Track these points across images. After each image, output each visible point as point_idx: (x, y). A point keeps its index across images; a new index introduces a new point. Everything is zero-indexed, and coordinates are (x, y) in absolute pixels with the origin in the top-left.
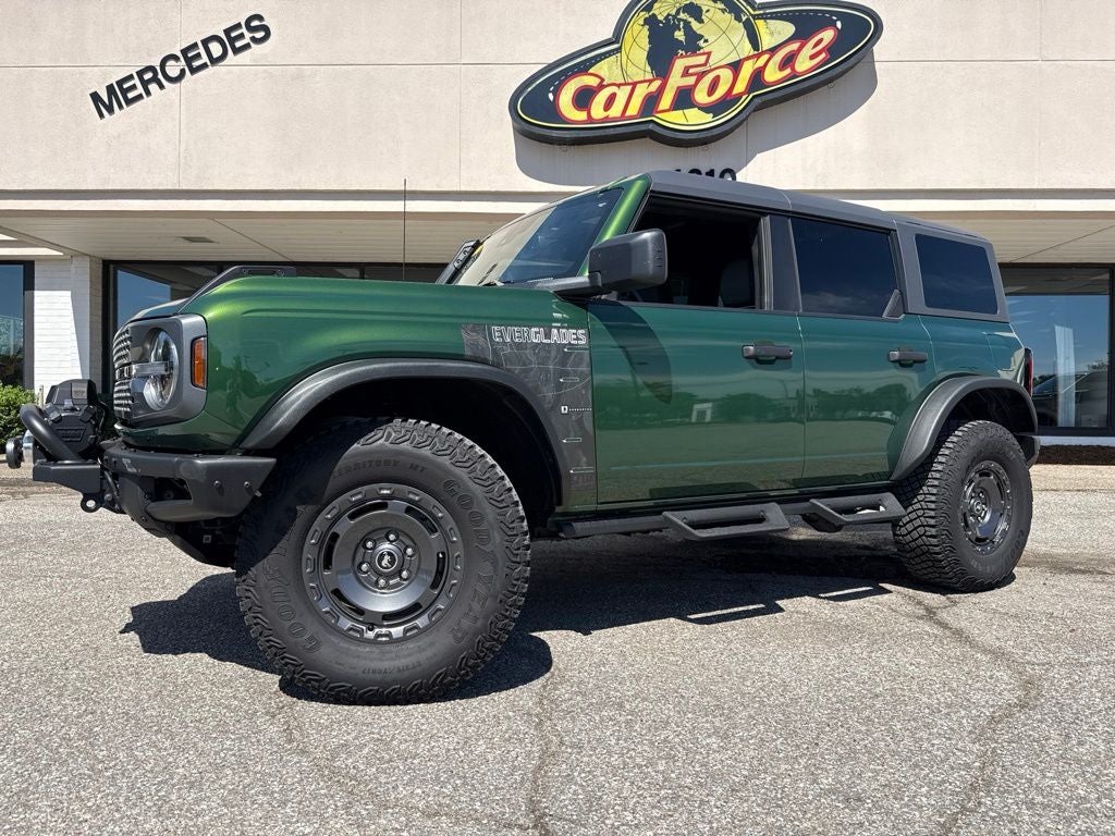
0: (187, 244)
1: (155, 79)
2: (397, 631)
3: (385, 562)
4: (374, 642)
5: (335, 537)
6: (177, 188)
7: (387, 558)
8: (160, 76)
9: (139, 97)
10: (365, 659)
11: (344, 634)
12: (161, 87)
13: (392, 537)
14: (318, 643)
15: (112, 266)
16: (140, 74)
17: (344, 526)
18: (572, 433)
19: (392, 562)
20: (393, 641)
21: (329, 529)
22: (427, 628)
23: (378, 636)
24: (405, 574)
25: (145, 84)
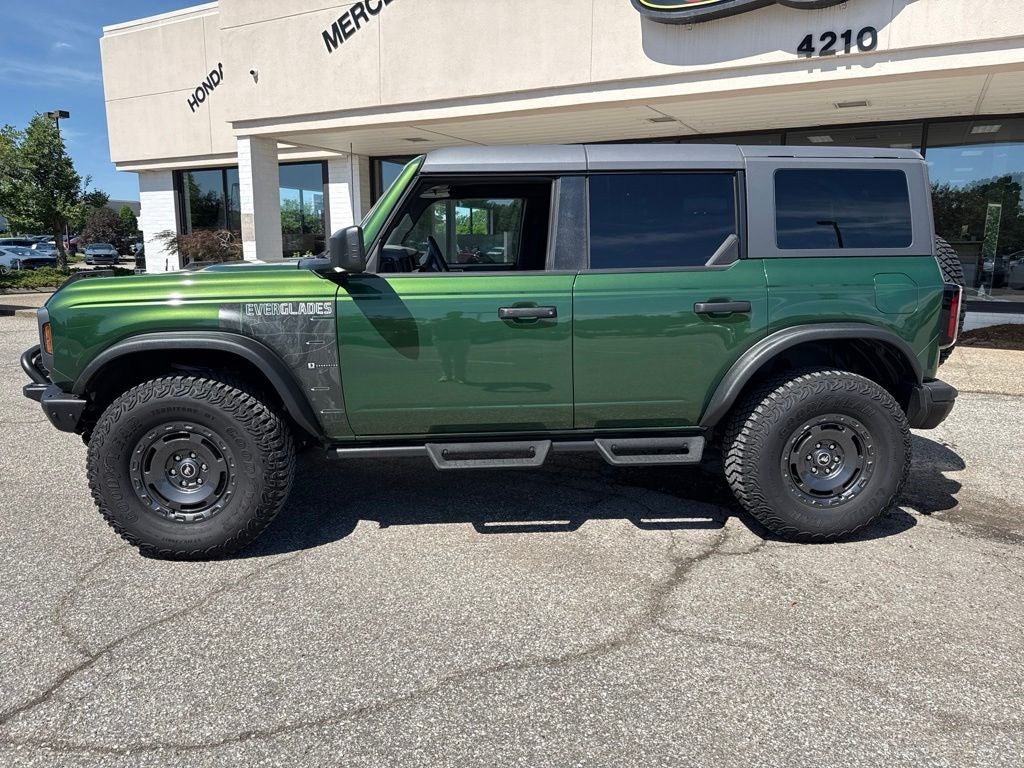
0: (411, 143)
1: (362, 14)
2: (189, 516)
3: (187, 471)
4: (174, 521)
5: (154, 450)
6: (379, 104)
7: (188, 469)
8: (366, 11)
9: (353, 30)
10: (166, 532)
11: (155, 514)
12: (367, 19)
13: (193, 456)
14: (136, 517)
15: (377, 162)
16: (353, 10)
17: (159, 445)
18: (320, 383)
19: (191, 472)
20: (186, 522)
21: (150, 446)
22: (209, 518)
23: (177, 518)
24: (199, 480)
25: (356, 18)
